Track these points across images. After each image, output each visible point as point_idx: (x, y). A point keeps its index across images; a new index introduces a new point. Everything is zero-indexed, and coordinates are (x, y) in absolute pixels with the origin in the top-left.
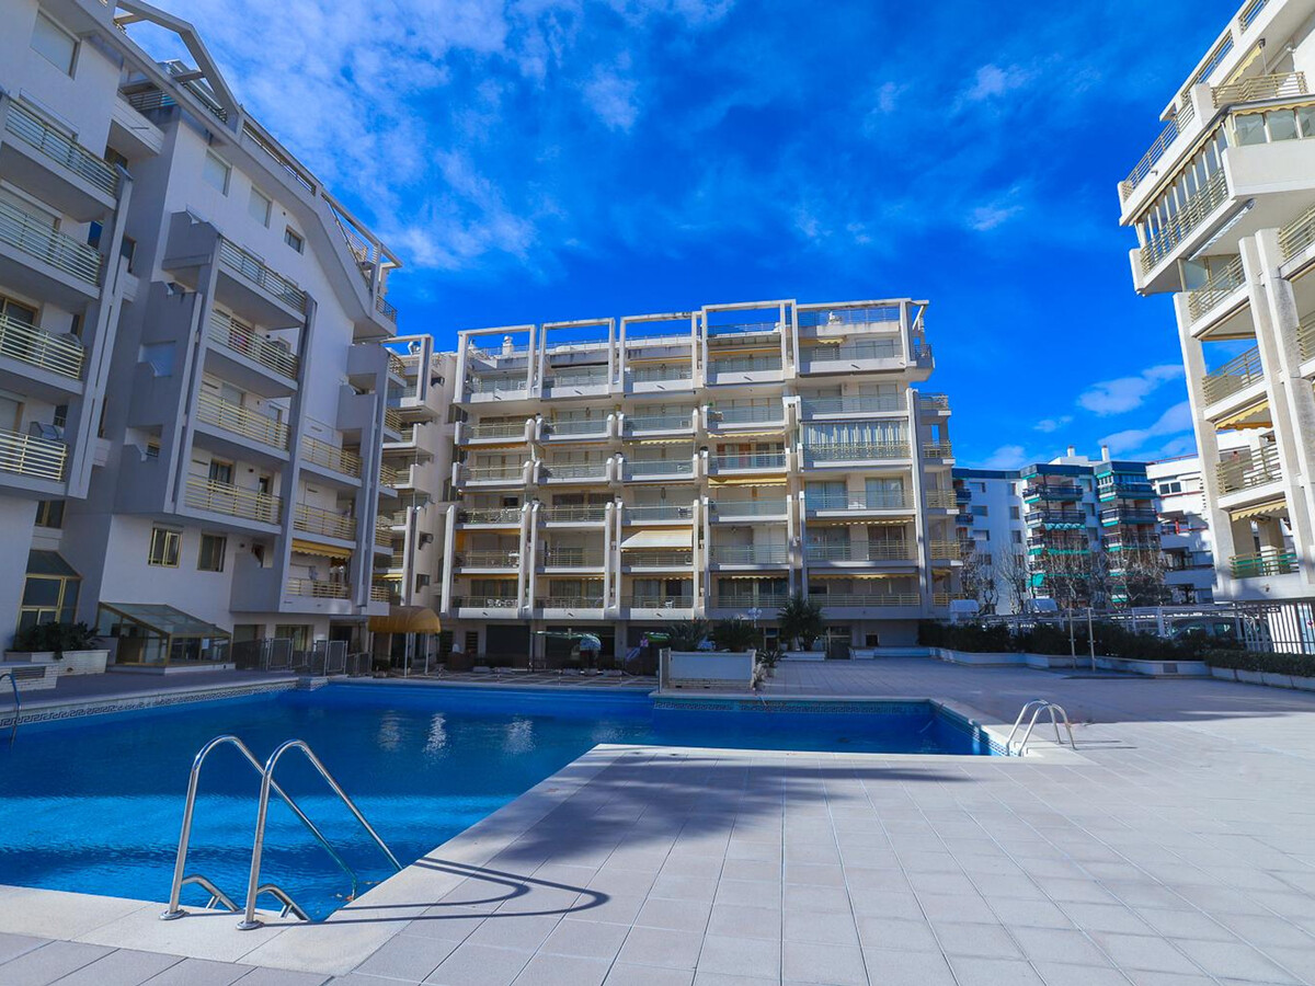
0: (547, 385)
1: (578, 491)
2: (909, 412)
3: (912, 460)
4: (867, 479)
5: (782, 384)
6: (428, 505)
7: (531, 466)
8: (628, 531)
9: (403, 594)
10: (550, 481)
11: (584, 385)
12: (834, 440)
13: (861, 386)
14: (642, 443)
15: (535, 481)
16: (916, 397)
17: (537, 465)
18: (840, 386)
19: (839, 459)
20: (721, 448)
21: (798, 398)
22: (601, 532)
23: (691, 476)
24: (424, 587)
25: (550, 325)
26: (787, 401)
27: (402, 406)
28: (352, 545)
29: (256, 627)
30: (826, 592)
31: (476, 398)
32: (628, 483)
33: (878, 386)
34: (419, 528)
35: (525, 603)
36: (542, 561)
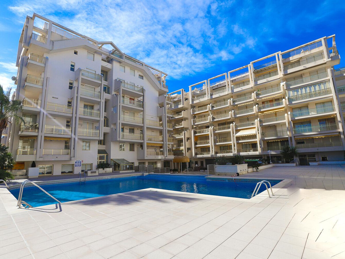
0: (211, 95)
1: (224, 122)
2: (330, 77)
3: (333, 94)
4: (316, 104)
5: (280, 79)
6: (188, 130)
7: (210, 117)
8: (237, 131)
9: (184, 153)
10: (215, 120)
11: (221, 93)
12: (300, 93)
13: (310, 73)
14: (238, 106)
15: (211, 121)
16: (332, 72)
17: (211, 116)
18: (302, 75)
19: (302, 99)
20: (263, 103)
21: (284, 82)
22: (229, 133)
23: (253, 113)
24: (189, 151)
25: (210, 79)
26: (282, 84)
27: (179, 107)
28: (162, 143)
29: (144, 162)
30: (304, 143)
31: (195, 102)
32: (236, 118)
33: (317, 71)
34: (186, 136)
35: (212, 153)
36: (215, 141)
